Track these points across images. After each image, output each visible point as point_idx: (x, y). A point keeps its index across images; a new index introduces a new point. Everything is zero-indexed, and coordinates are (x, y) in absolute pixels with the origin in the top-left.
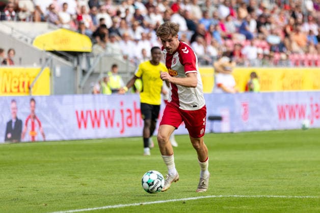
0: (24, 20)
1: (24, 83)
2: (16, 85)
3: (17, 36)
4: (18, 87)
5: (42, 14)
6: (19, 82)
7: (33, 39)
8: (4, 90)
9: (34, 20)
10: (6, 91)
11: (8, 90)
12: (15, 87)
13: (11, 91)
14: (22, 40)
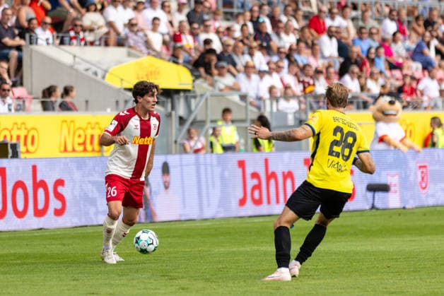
0: (92, 44)
1: (92, 137)
2: (81, 140)
3: (81, 67)
4: (84, 144)
5: (118, 34)
6: (86, 136)
7: (106, 71)
8: (62, 149)
9: (107, 44)
10: (65, 150)
11: (69, 148)
12: (80, 144)
13: (74, 150)
14: (90, 73)
